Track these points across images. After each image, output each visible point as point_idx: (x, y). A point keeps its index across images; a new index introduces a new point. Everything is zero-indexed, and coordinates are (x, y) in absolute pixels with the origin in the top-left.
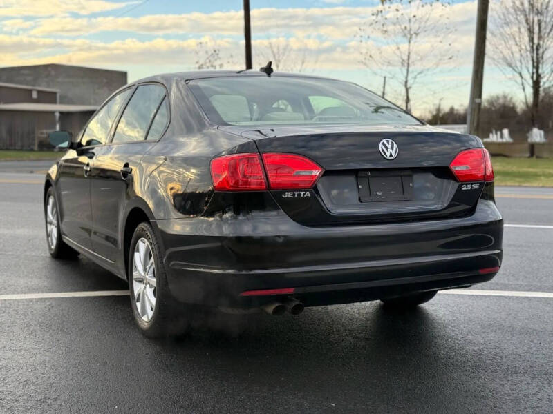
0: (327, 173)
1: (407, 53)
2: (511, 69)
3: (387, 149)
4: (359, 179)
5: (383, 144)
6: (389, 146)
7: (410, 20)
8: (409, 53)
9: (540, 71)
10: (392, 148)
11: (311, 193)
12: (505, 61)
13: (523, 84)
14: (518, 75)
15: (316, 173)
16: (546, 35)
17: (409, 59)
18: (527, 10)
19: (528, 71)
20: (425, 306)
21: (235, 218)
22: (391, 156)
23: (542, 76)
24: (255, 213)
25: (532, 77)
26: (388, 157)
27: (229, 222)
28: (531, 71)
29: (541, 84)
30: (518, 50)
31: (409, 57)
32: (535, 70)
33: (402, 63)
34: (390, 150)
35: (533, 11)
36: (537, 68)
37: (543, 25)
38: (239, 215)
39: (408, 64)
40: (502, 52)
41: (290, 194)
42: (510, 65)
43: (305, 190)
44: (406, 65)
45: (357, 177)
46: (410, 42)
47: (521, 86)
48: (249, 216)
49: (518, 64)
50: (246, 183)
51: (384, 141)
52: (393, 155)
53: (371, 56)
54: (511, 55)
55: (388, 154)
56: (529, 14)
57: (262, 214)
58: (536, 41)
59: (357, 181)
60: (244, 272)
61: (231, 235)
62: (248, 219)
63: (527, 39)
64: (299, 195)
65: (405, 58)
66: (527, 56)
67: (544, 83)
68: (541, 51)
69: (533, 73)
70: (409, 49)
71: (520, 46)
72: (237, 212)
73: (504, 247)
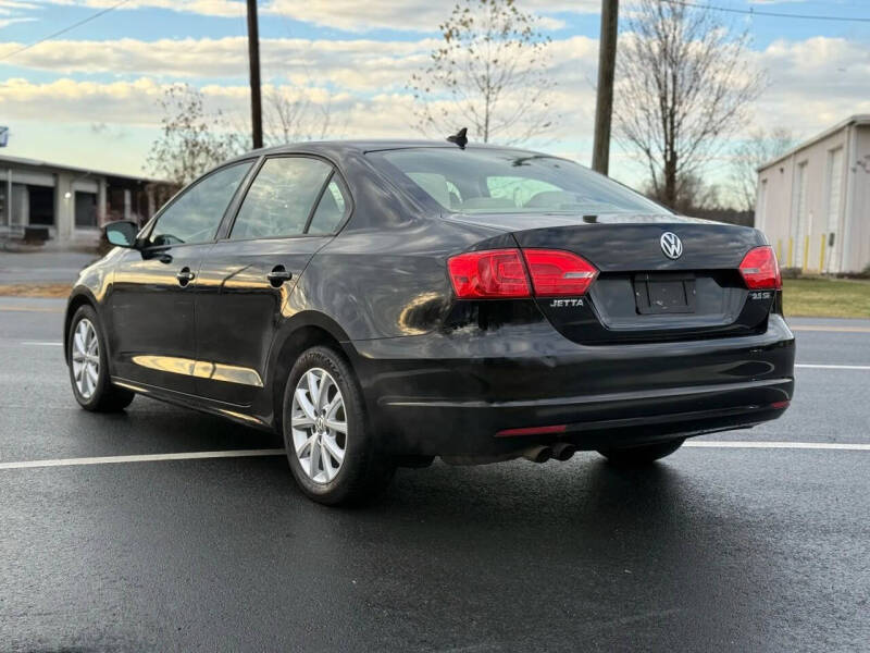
0: (603, 276)
1: (484, 116)
2: (634, 143)
3: (670, 245)
4: (636, 285)
5: (665, 239)
6: (673, 242)
7: (488, 67)
8: (487, 116)
9: (675, 148)
10: (676, 244)
11: (584, 301)
12: (625, 132)
13: (652, 167)
14: (643, 153)
15: (589, 275)
16: (684, 94)
17: (487, 125)
18: (657, 58)
19: (660, 147)
20: (665, 461)
21: (481, 334)
22: (675, 254)
23: (679, 154)
24: (506, 327)
25: (665, 157)
26: (672, 256)
27: (471, 340)
28: (663, 148)
29: (678, 166)
30: (644, 116)
31: (487, 121)
32: (668, 147)
33: (479, 131)
34: (673, 246)
35: (666, 58)
36: (672, 145)
37: (679, 81)
38: (486, 329)
39: (486, 132)
40: (621, 119)
41: (558, 303)
42: (633, 139)
43: (577, 296)
44: (483, 133)
45: (633, 282)
46: (488, 98)
47: (650, 170)
48: (500, 331)
49: (645, 137)
50: (496, 288)
51: (665, 235)
52: (677, 251)
53: (430, 119)
54: (635, 124)
55: (672, 253)
56: (660, 64)
57: (514, 328)
58: (670, 104)
59: (633, 286)
60: (495, 405)
61: (476, 357)
62: (499, 335)
63: (657, 100)
64: (570, 303)
65: (482, 123)
66: (657, 125)
67: (682, 165)
68: (676, 118)
69: (666, 151)
70: (487, 110)
71: (648, 111)
72: (484, 325)
73: (796, 374)
